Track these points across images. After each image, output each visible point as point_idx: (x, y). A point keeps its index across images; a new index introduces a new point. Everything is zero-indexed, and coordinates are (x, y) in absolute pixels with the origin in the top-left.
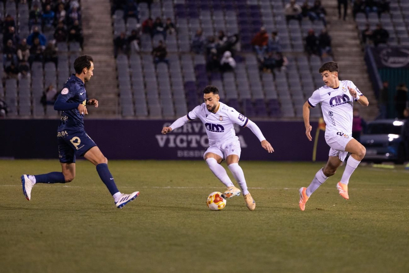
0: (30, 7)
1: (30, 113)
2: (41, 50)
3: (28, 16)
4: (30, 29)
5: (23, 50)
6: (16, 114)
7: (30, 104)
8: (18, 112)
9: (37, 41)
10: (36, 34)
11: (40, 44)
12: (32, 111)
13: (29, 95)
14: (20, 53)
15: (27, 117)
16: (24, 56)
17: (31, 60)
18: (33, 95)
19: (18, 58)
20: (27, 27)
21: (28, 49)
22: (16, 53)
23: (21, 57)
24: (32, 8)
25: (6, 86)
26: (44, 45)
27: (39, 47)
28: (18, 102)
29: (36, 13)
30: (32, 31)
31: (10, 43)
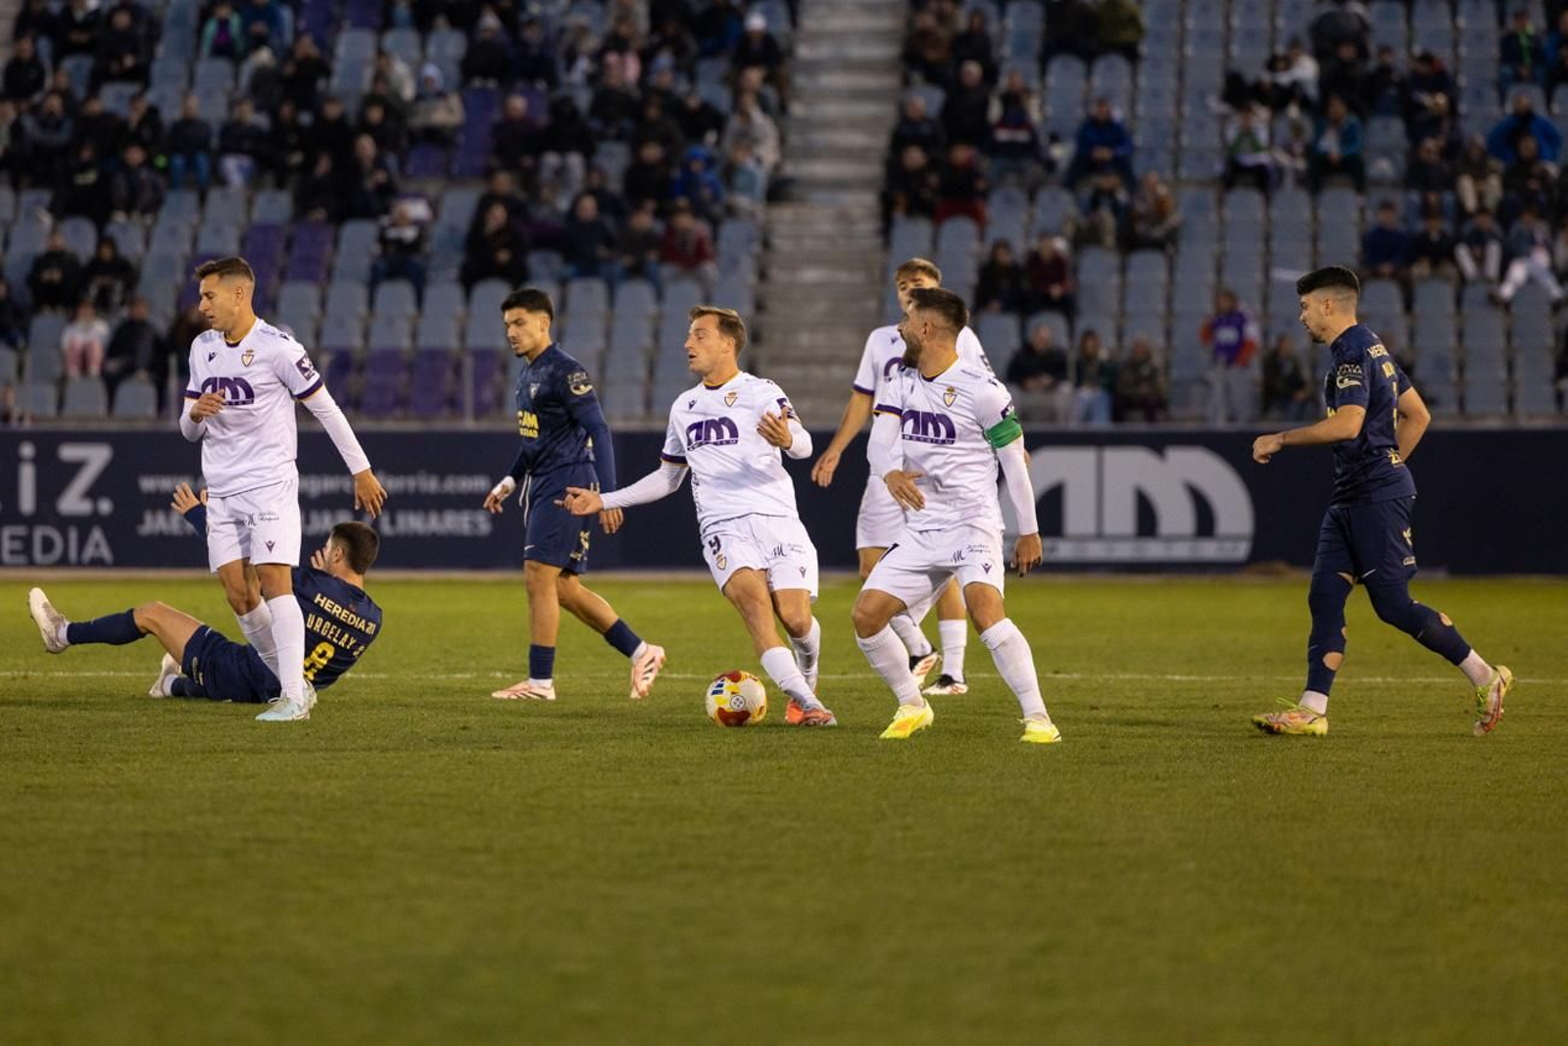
0: (1501, 19)
1: (1503, 408)
2: (1544, 177)
3: (1494, 51)
4: (1502, 99)
5: (1480, 174)
6: (1453, 409)
7: (1502, 374)
8: (1461, 403)
9: (1528, 146)
10: (1524, 121)
11: (1539, 156)
12: (1511, 401)
13: (1501, 342)
14: (1467, 187)
15: (1493, 423)
16: (1480, 197)
17: (1506, 214)
18: (1516, 342)
19: (1459, 205)
20: (1492, 94)
21: (1493, 171)
22: (1451, 184)
23: (1471, 202)
24: (1511, 24)
25: (1418, 308)
26: (1553, 158)
27: (1536, 170)
28: (1461, 370)
29: (1524, 41)
30: (1509, 109)
31: (1429, 151)
